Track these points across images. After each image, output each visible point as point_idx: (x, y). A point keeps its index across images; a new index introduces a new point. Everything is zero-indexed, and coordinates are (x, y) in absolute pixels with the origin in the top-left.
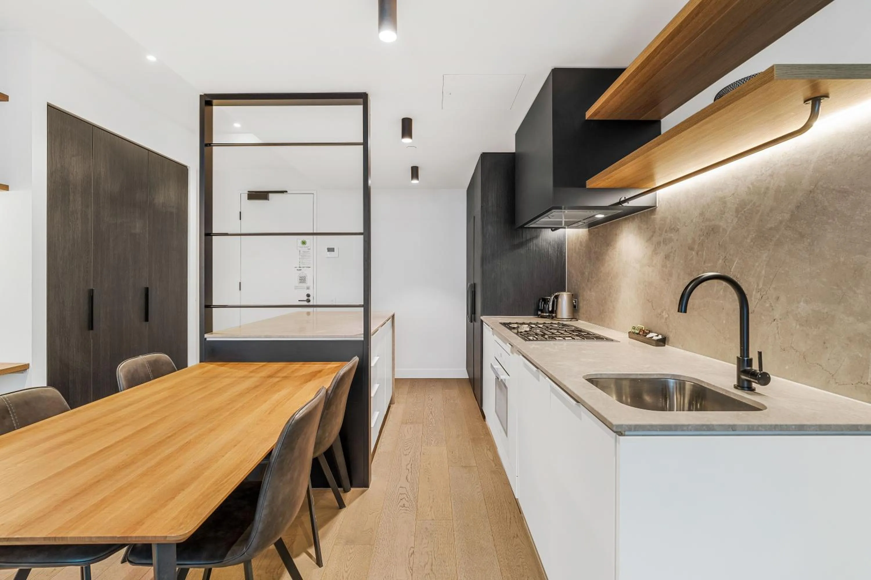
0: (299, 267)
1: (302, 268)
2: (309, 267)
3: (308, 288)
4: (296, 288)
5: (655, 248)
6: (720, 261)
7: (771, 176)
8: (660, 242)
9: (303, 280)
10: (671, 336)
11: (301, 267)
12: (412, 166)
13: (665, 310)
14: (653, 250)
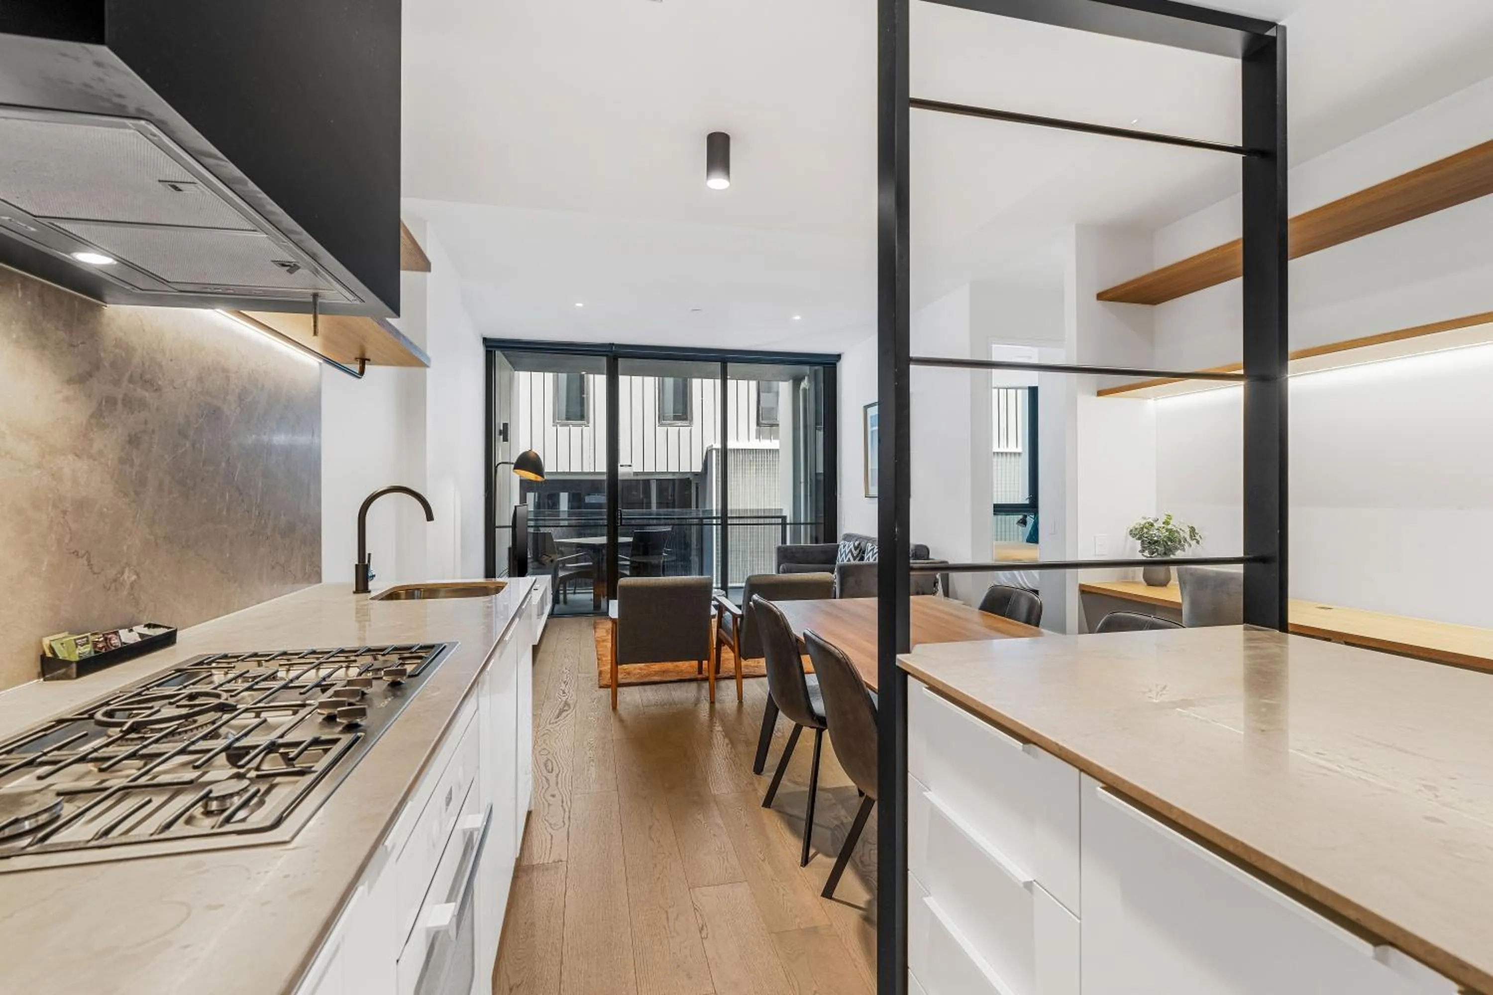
5: (98, 408)
8: (114, 401)
13: (128, 564)
14: (92, 416)
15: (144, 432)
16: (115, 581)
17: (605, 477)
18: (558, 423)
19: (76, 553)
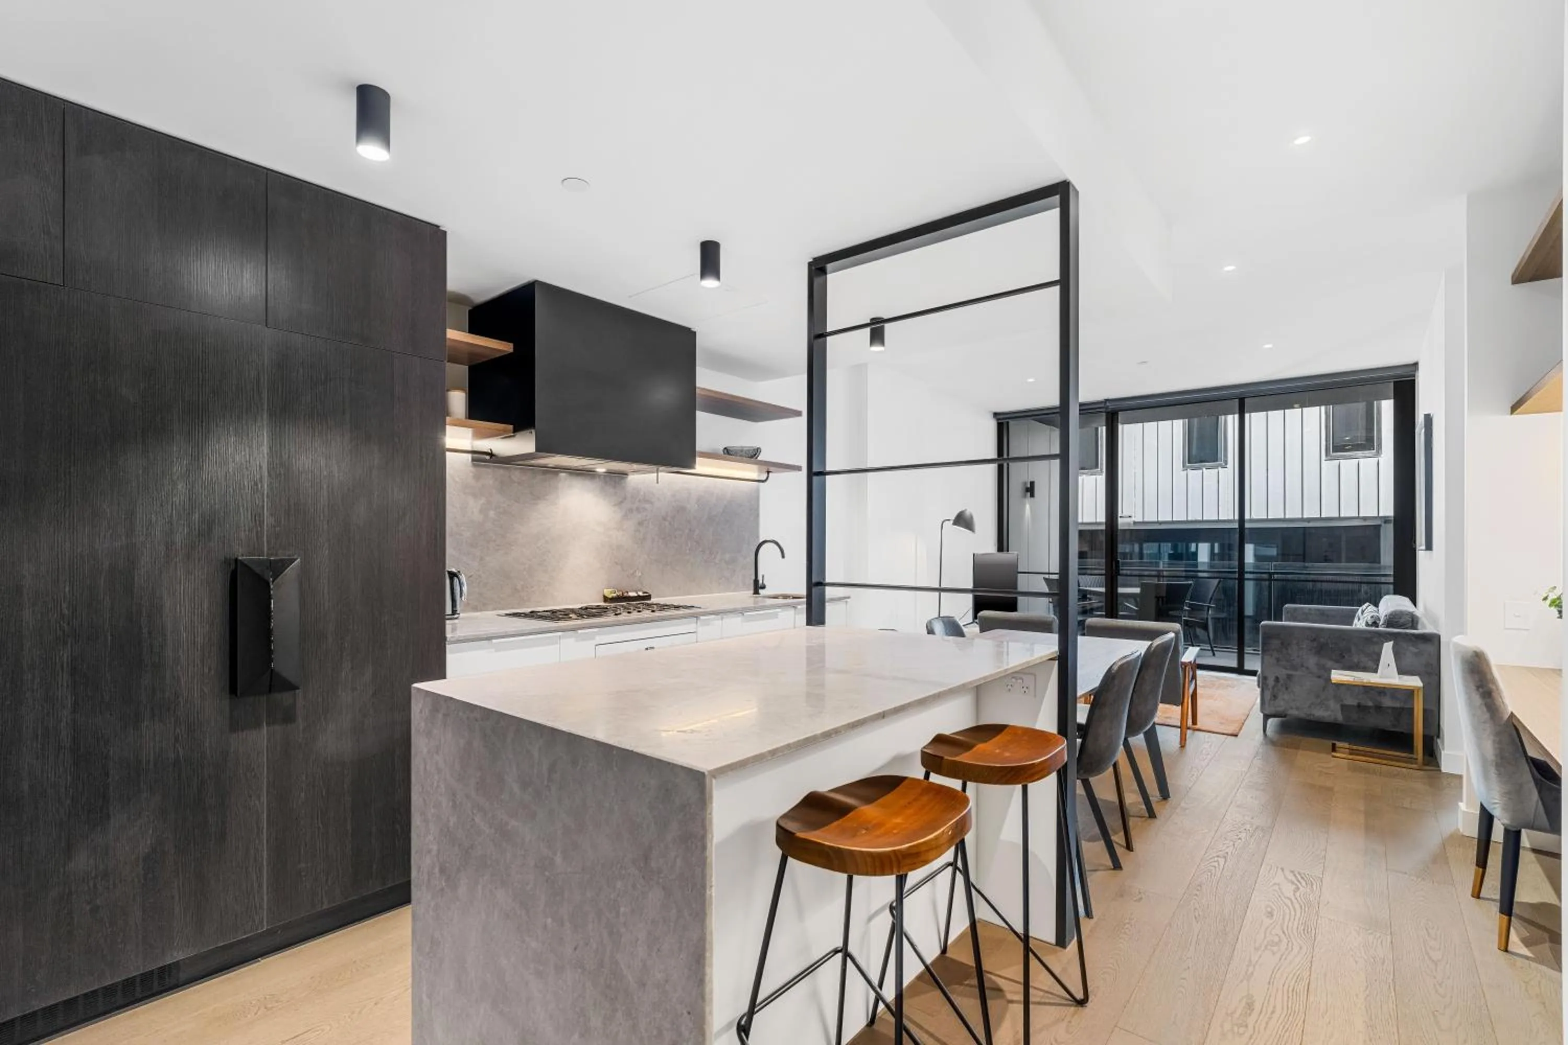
5: (626, 513)
8: (632, 510)
13: (638, 569)
14: (623, 516)
16: (632, 575)
17: (1103, 527)
18: (1188, 467)
19: (617, 563)
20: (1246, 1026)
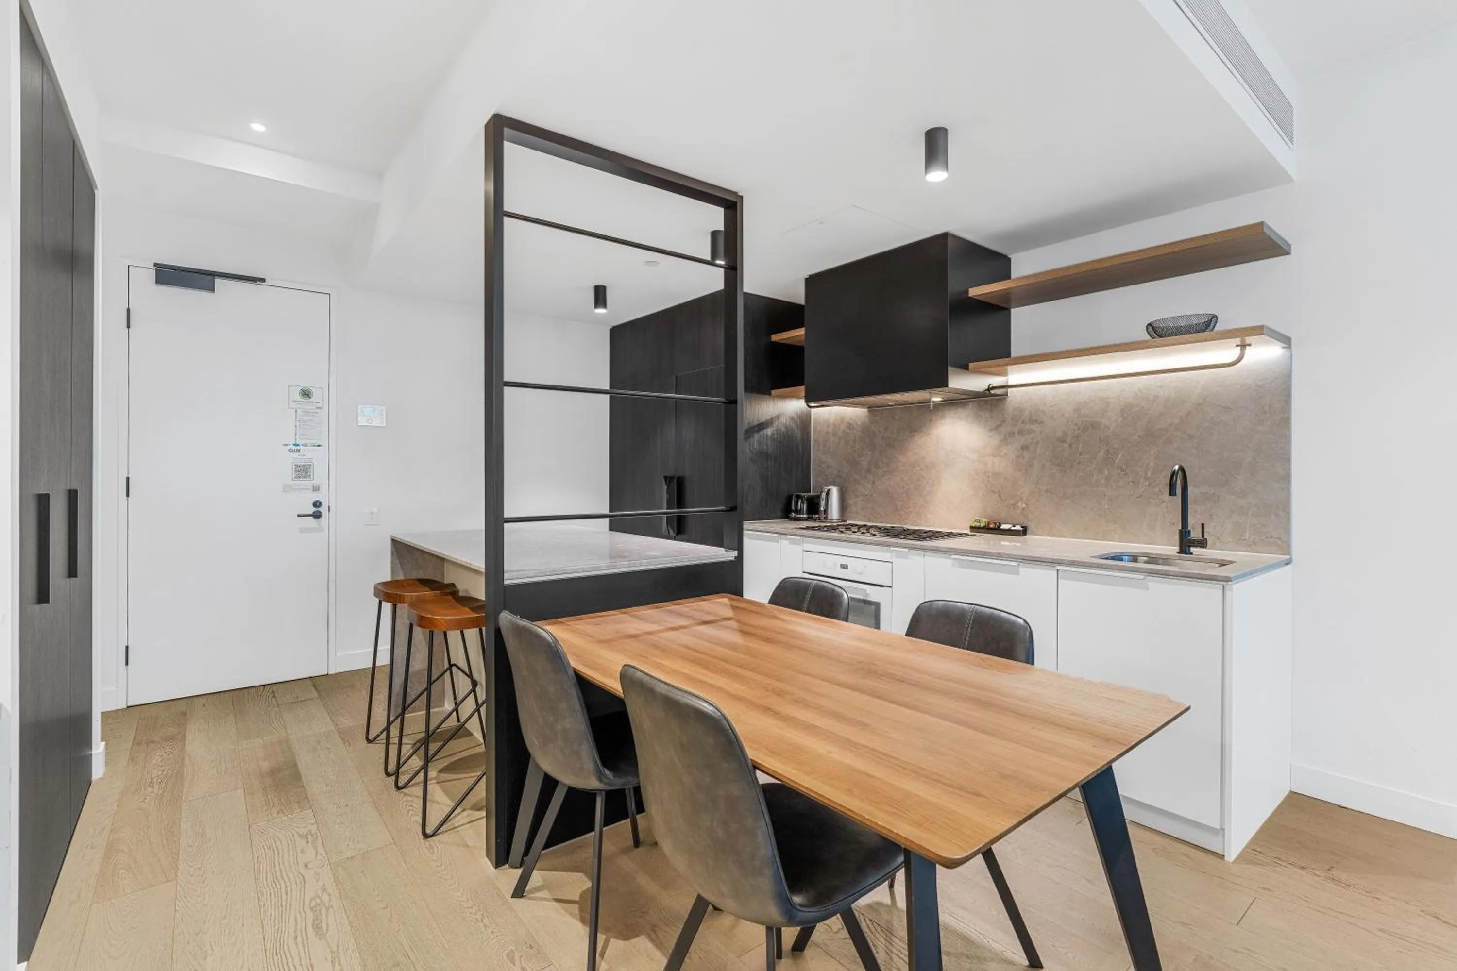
0: (295, 445)
1: (301, 447)
2: (319, 446)
3: (316, 489)
4: (287, 489)
5: (1005, 438)
6: (1101, 454)
7: (1161, 387)
8: (1014, 433)
9: (303, 471)
10: (1031, 526)
11: (298, 445)
12: (596, 285)
13: (1021, 499)
14: (1002, 441)
15: (1032, 443)
16: (1013, 505)
19: (994, 492)
20: (311, 909)
